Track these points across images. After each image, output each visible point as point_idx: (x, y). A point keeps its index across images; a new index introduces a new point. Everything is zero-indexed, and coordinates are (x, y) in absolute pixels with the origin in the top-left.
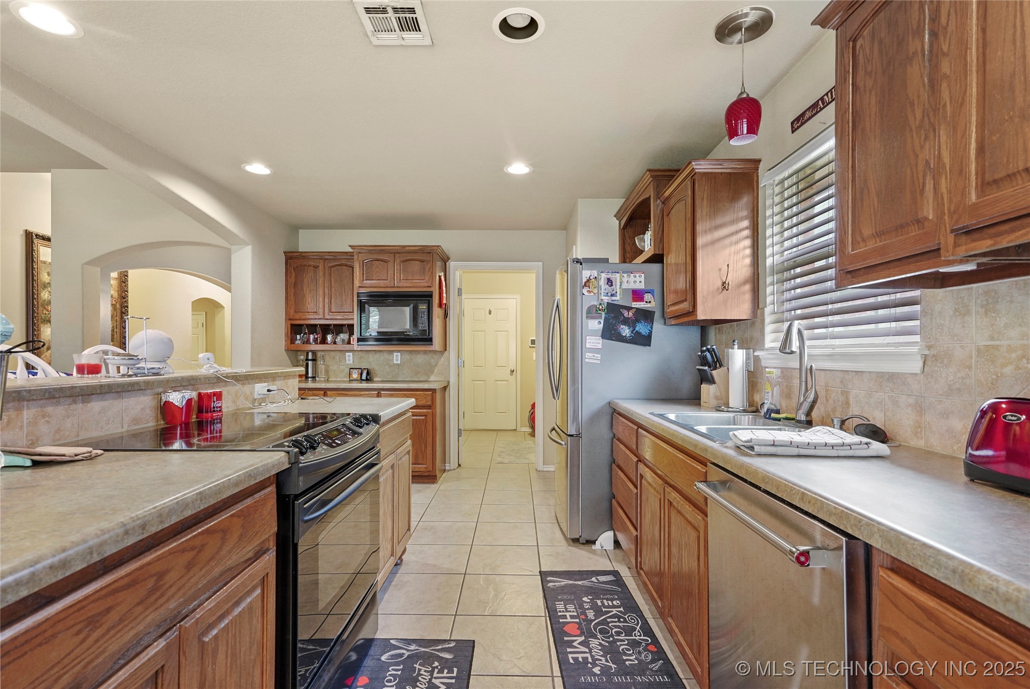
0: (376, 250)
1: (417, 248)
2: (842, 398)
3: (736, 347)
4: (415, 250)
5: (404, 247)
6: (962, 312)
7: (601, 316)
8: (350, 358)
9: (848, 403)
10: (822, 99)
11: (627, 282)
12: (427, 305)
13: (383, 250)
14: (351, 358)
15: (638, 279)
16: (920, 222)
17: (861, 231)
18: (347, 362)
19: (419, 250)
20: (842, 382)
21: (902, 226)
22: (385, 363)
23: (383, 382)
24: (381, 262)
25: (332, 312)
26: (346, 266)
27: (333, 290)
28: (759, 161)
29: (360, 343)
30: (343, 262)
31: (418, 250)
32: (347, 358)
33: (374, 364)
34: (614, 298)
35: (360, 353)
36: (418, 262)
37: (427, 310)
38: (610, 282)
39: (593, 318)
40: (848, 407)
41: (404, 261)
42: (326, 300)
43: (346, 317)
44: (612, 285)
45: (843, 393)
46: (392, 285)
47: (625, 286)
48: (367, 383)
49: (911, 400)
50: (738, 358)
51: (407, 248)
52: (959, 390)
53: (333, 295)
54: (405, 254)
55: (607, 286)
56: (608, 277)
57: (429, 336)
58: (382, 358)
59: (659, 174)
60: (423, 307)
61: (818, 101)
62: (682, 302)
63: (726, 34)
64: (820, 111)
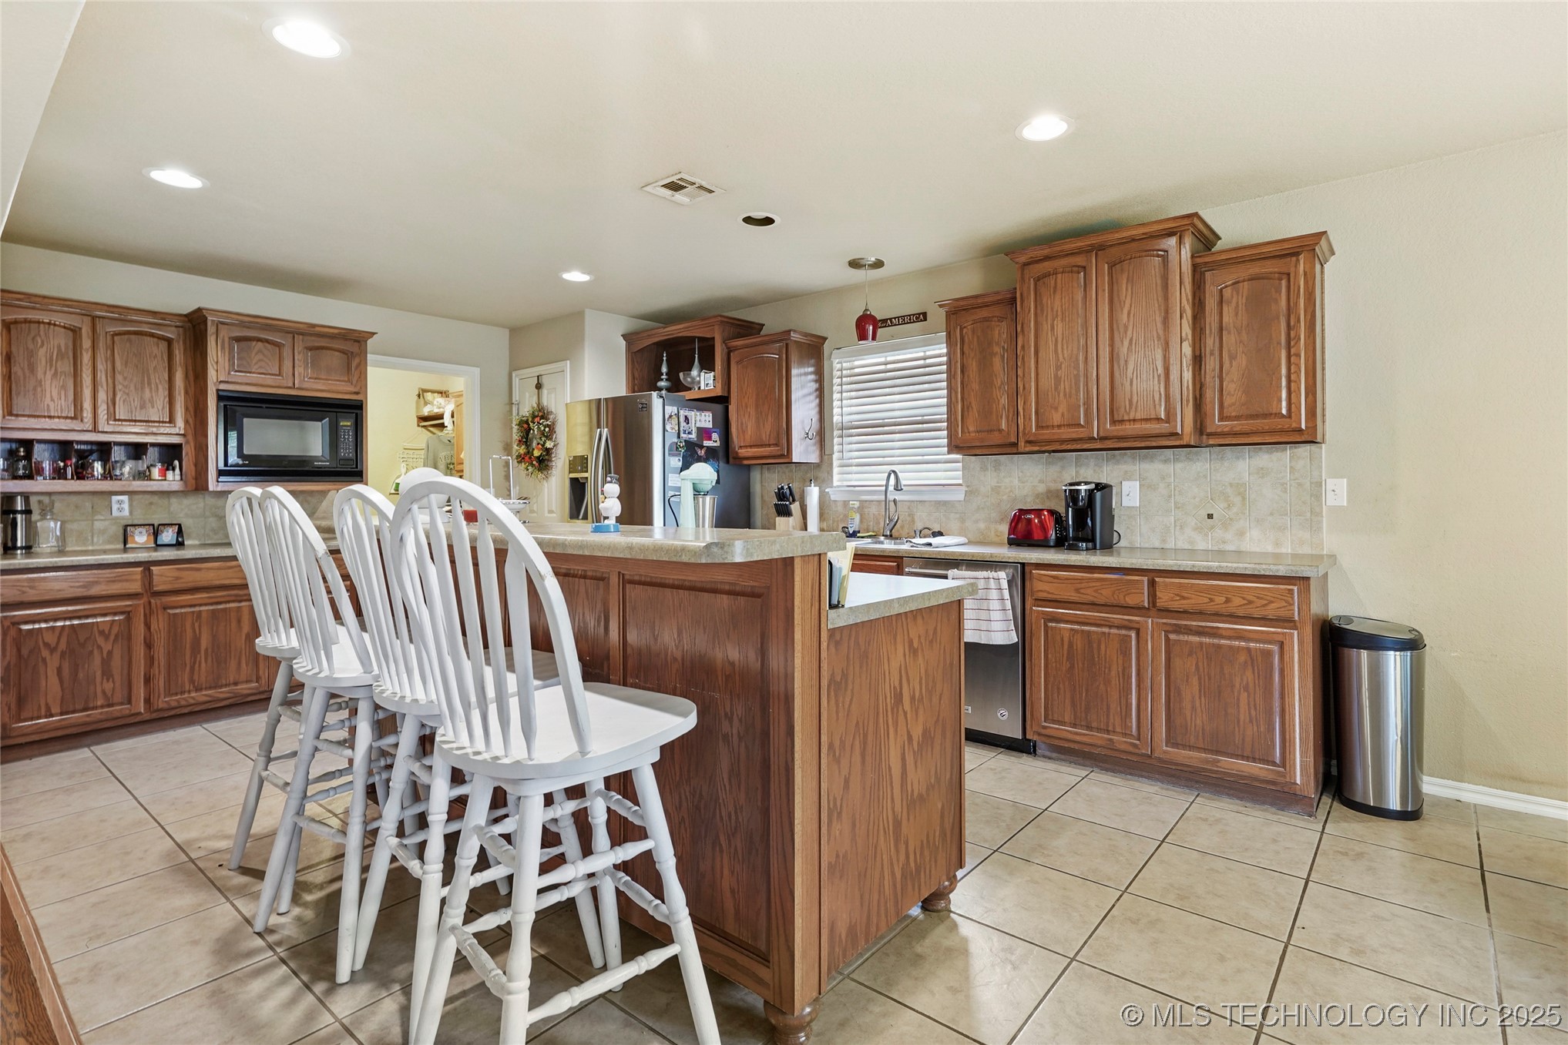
0: (257, 323)
1: (336, 331)
2: (908, 519)
3: (813, 485)
4: (333, 333)
5: (314, 326)
6: (984, 469)
7: (680, 454)
8: (121, 507)
9: (913, 521)
10: (891, 319)
11: (700, 421)
12: (353, 420)
13: (271, 325)
14: (126, 506)
15: (703, 418)
16: (1000, 431)
17: (968, 428)
18: (115, 513)
19: (339, 334)
20: (909, 508)
21: (991, 431)
22: (207, 513)
23: (204, 546)
24: (267, 345)
25: (115, 420)
26: (152, 335)
27: (119, 377)
28: (826, 339)
29: (222, 479)
30: (145, 329)
31: (336, 334)
32: (115, 507)
33: (181, 515)
34: (690, 436)
35: (147, 496)
36: (337, 353)
37: (353, 428)
38: (687, 419)
39: (673, 455)
40: (914, 524)
41: (310, 349)
42: (102, 396)
43: (155, 430)
44: (688, 423)
45: (909, 515)
46: (291, 385)
47: (699, 425)
48: (178, 550)
49: (958, 516)
50: (813, 494)
51: (317, 329)
52: (983, 508)
53: (119, 387)
54: (313, 338)
55: (685, 424)
56: (686, 414)
57: (357, 467)
58: (201, 505)
59: (726, 320)
60: (346, 423)
61: (887, 319)
62: (769, 445)
63: (855, 264)
64: (889, 326)
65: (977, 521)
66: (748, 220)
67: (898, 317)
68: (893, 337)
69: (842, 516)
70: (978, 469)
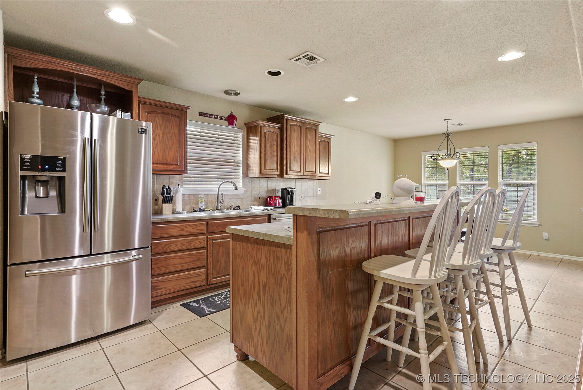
6: (250, 182)
61: (213, 115)
62: (172, 165)
63: (227, 93)
64: (213, 118)
65: (247, 201)
66: (270, 73)
67: (218, 116)
68: (215, 123)
69: (187, 202)
70: (248, 182)
